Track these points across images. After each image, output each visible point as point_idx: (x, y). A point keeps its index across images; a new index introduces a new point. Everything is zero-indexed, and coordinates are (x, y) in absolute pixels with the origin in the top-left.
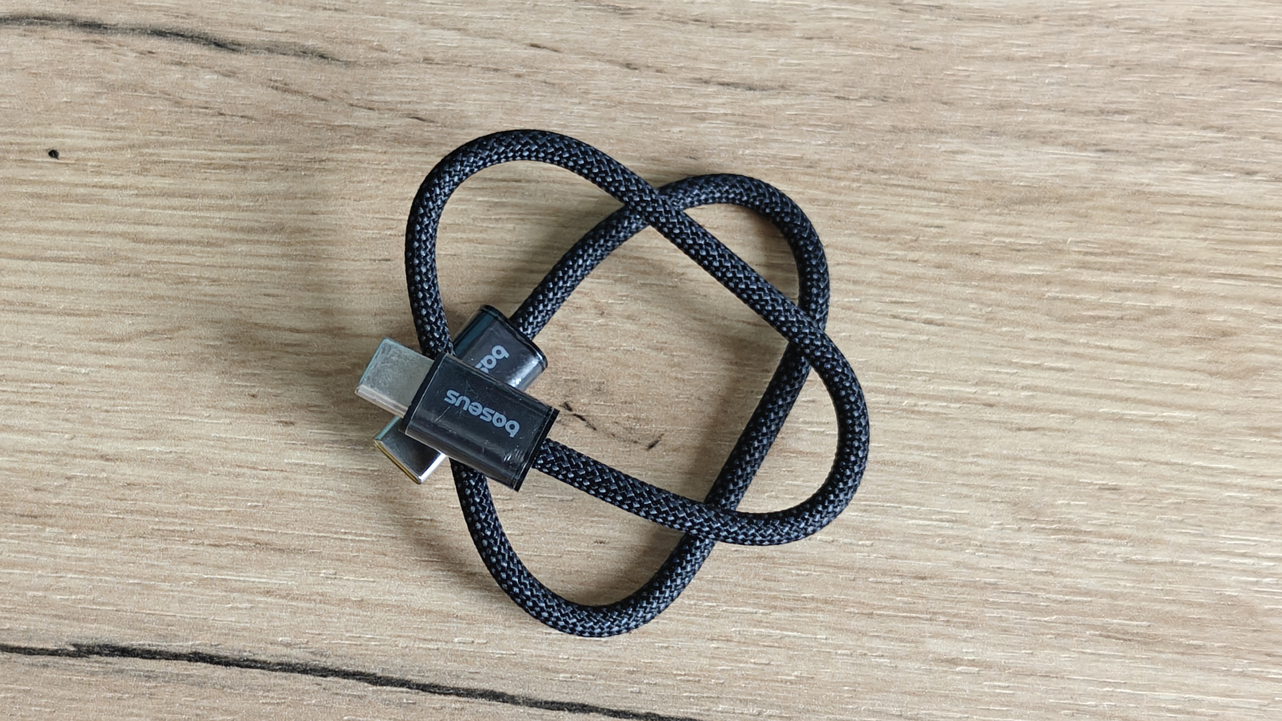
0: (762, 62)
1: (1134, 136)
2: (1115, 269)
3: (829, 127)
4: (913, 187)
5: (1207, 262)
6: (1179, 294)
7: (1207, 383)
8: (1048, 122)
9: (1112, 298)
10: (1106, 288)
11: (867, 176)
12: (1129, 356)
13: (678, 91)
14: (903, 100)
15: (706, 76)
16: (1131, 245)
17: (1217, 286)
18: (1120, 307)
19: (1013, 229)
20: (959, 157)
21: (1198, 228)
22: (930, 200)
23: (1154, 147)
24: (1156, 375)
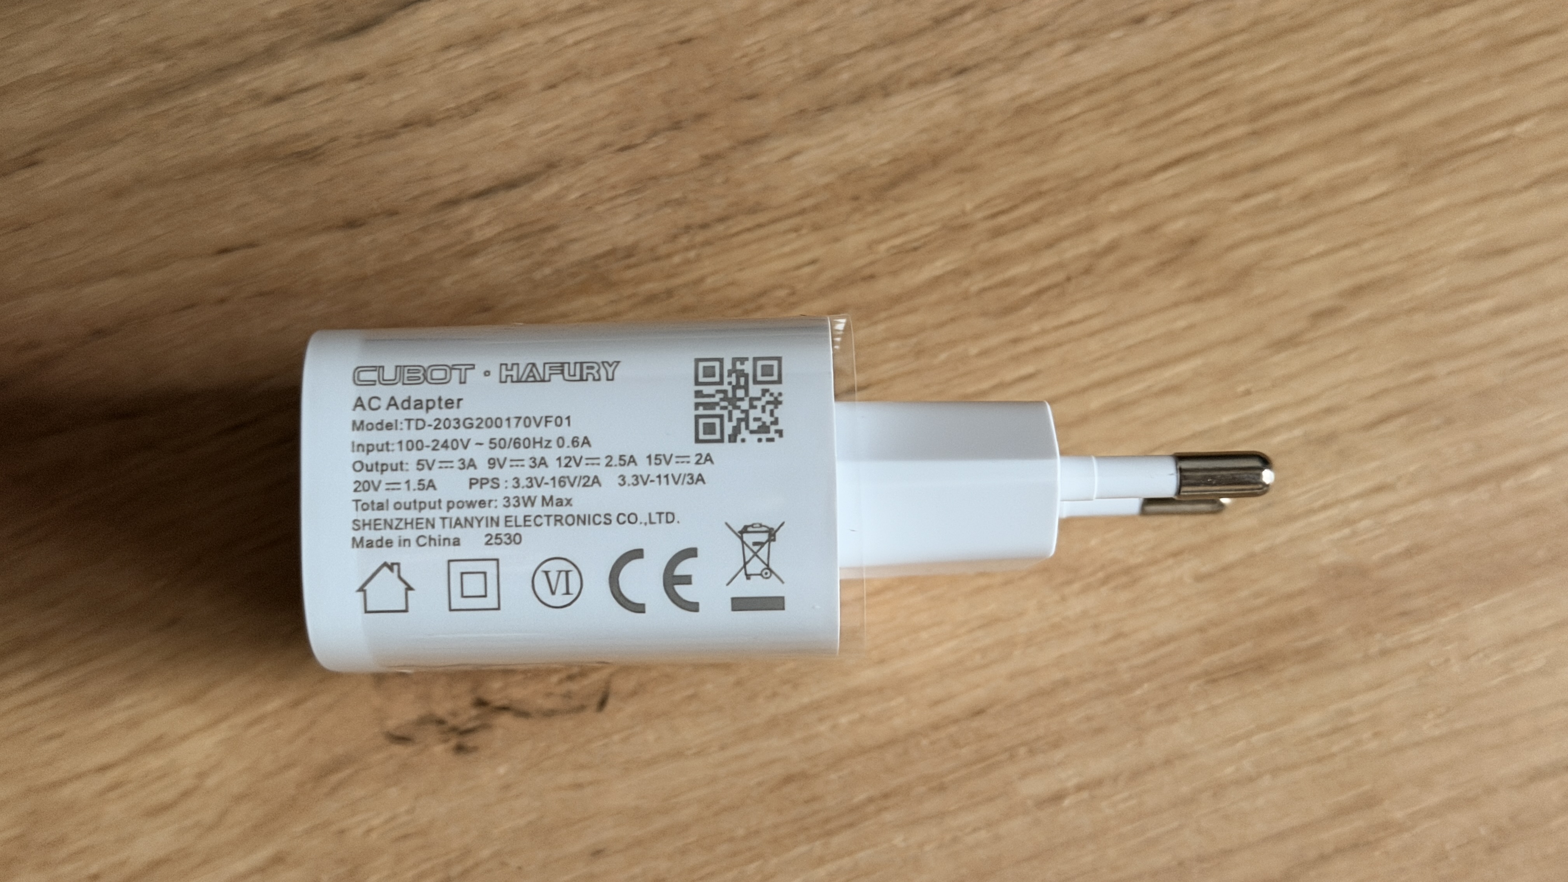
0: (509, 145)
1: (987, 37)
2: (1036, 219)
3: (628, 193)
4: (760, 226)
5: (1136, 160)
6: (1122, 216)
7: (1197, 314)
8: (880, 66)
9: (1047, 259)
10: (1035, 250)
11: (700, 237)
12: (1096, 323)
13: (425, 229)
14: (700, 117)
15: (449, 194)
16: (1042, 180)
17: (1161, 184)
18: (1060, 266)
19: (898, 224)
20: (798, 160)
21: (1108, 121)
22: (786, 232)
23: (1017, 40)
24: (1136, 332)
